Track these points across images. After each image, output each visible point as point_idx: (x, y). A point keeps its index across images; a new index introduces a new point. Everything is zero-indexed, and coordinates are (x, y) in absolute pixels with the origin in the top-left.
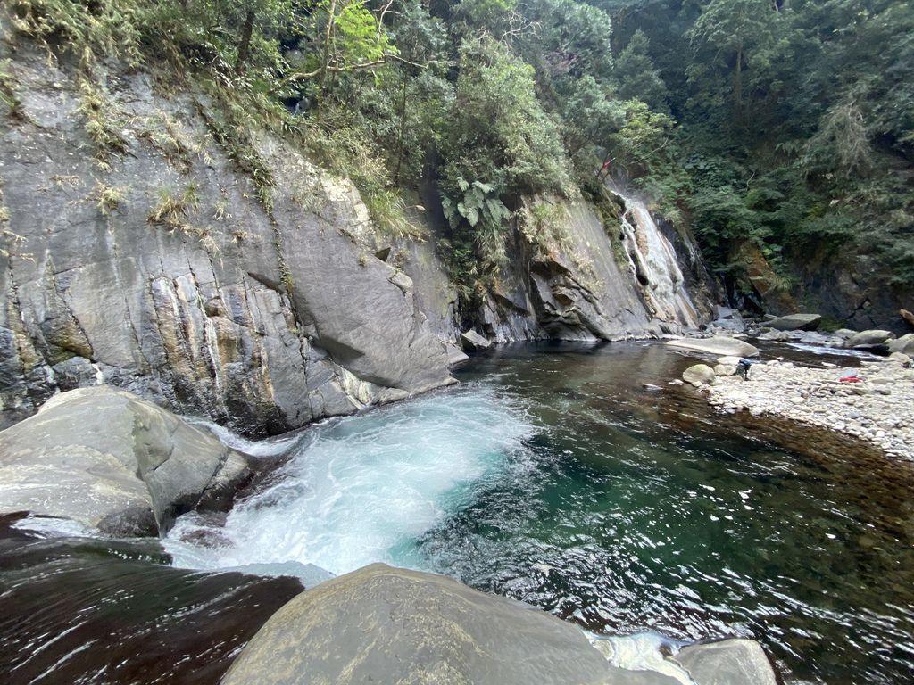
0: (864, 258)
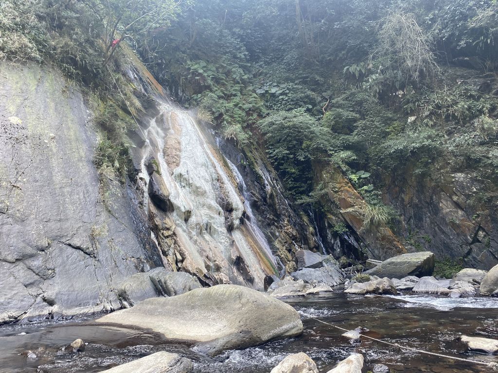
0: (460, 176)
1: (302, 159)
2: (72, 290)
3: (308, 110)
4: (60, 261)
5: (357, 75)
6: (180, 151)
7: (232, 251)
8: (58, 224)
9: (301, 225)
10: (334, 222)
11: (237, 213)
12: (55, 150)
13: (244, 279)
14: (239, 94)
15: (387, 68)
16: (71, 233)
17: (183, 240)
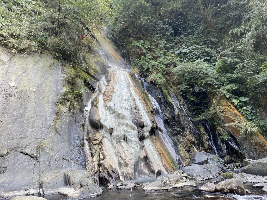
1: (197, 91)
2: (13, 180)
3: (207, 60)
4: (12, 162)
5: (239, 34)
6: (113, 93)
7: (141, 152)
8: (18, 141)
9: (199, 135)
10: (222, 132)
11: (147, 128)
12: (32, 98)
13: (148, 171)
14: (162, 56)
15: (259, 26)
16: (25, 145)
17: (107, 146)
